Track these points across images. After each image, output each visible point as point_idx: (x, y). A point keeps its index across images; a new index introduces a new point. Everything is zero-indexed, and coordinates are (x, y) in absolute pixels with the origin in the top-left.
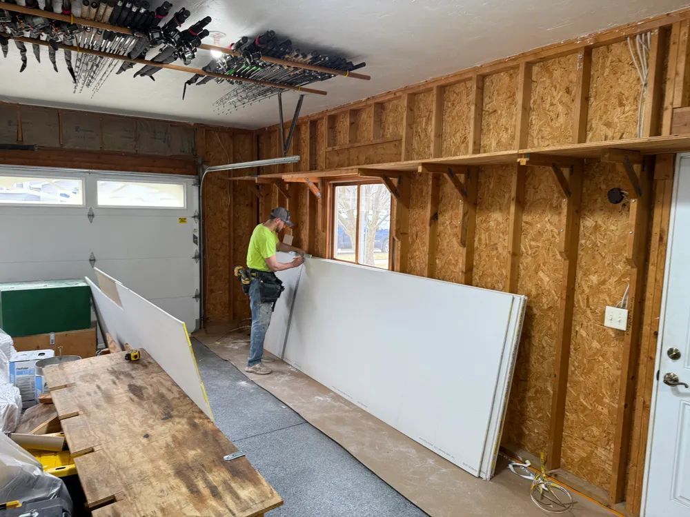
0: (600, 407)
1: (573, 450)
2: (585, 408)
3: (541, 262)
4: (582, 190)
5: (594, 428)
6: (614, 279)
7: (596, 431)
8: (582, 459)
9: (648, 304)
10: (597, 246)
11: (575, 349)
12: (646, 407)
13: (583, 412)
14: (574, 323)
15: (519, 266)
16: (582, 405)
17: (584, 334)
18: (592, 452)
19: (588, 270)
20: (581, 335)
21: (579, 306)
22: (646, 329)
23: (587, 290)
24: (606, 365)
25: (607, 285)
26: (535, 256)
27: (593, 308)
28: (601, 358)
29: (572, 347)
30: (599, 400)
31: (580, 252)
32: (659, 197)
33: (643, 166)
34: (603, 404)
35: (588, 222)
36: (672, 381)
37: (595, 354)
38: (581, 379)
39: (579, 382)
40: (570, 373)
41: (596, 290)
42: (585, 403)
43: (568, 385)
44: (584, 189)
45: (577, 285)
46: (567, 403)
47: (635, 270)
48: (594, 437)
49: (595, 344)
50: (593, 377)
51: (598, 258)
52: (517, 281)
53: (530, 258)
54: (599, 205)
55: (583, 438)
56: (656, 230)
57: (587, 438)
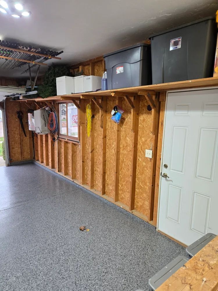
0: (146, 186)
1: (138, 203)
2: (142, 187)
3: (127, 133)
4: (139, 106)
5: (144, 194)
6: (149, 139)
7: (145, 195)
8: (141, 206)
9: (158, 148)
10: (144, 127)
11: (138, 166)
12: (158, 186)
13: (141, 188)
14: (137, 156)
15: (120, 135)
16: (140, 186)
17: (141, 160)
18: (144, 203)
19: (141, 136)
20: (140, 161)
21: (139, 150)
22: (158, 157)
23: (141, 144)
24: (147, 171)
25: (147, 142)
26: (125, 131)
27: (143, 150)
28: (146, 169)
29: (137, 165)
30: (145, 184)
31: (139, 129)
32: (161, 108)
33: (156, 96)
34: (147, 185)
35: (141, 118)
36: (165, 176)
37: (144, 167)
38: (140, 177)
39: (139, 178)
40: (137, 175)
41: (144, 143)
42: (141, 185)
43: (136, 179)
44: (140, 105)
45: (138, 142)
46: (136, 185)
47: (154, 136)
48: (144, 197)
49: (144, 164)
50: (144, 176)
51: (145, 132)
52: (120, 141)
53: (124, 132)
54: (144, 111)
55: (141, 198)
56: (160, 121)
57: (142, 198)
